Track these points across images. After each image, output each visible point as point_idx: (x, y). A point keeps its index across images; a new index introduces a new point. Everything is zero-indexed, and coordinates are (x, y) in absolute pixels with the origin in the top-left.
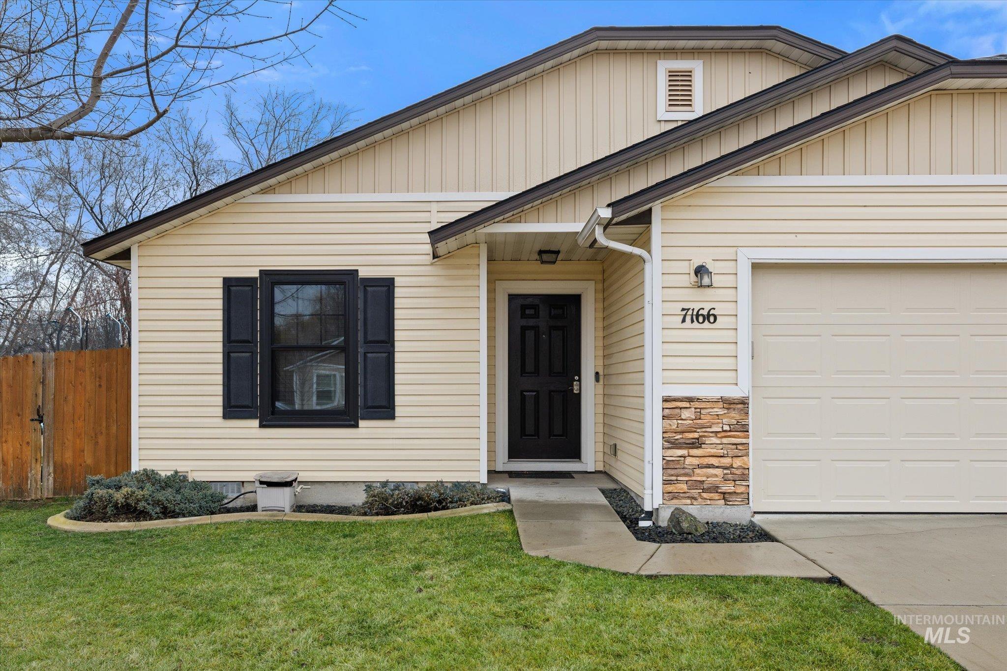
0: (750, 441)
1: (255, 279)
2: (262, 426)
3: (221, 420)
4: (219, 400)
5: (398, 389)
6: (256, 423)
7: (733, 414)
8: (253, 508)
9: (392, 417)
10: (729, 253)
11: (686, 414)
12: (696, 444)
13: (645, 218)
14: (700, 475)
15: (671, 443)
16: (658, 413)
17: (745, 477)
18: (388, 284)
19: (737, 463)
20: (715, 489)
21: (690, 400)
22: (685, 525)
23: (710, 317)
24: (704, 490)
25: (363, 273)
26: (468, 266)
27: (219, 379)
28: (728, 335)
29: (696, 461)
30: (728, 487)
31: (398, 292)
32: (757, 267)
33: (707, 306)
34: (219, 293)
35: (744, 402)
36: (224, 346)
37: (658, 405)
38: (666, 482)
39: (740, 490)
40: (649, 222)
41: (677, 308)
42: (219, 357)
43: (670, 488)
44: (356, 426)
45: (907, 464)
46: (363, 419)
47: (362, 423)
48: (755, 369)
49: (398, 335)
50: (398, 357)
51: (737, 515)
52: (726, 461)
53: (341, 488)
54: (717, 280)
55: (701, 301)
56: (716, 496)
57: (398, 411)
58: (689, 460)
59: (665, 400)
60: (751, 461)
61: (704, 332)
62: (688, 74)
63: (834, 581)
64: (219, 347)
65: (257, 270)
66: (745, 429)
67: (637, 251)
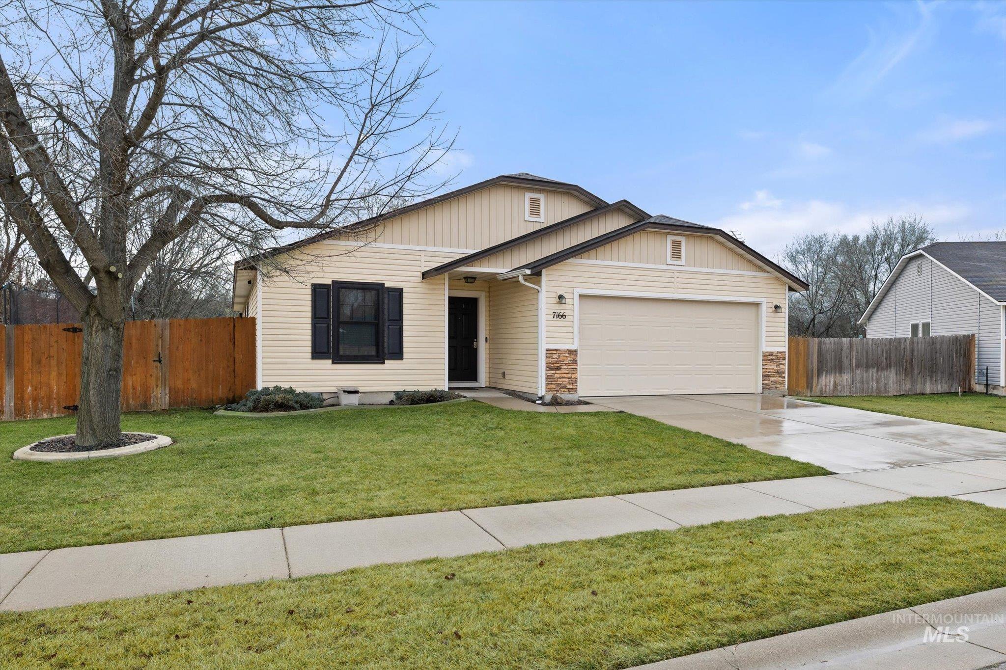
0: (578, 367)
1: (329, 285)
2: (333, 363)
3: (310, 360)
4: (309, 349)
5: (405, 345)
6: (330, 361)
7: (572, 356)
8: (338, 405)
9: (402, 358)
10: (570, 290)
11: (555, 356)
12: (558, 368)
13: (539, 274)
14: (560, 381)
15: (549, 368)
16: (544, 356)
17: (576, 382)
18: (400, 291)
19: (573, 376)
20: (565, 387)
21: (556, 350)
22: (559, 400)
23: (563, 316)
24: (561, 388)
25: (387, 285)
26: (439, 284)
27: (310, 338)
28: (570, 324)
29: (558, 376)
30: (570, 386)
31: (405, 295)
32: (581, 296)
33: (563, 312)
34: (309, 292)
35: (576, 351)
36: (312, 320)
37: (544, 352)
38: (547, 385)
39: (574, 387)
40: (541, 275)
41: (551, 312)
42: (310, 326)
43: (549, 387)
44: (383, 363)
45: (631, 377)
46: (387, 359)
47: (386, 362)
48: (580, 339)
49: (405, 317)
50: (405, 328)
51: (573, 397)
52: (569, 375)
53: (376, 395)
54: (568, 301)
55: (561, 309)
56: (565, 390)
57: (405, 356)
58: (556, 375)
59: (547, 350)
60: (578, 375)
61: (560, 322)
62: (538, 200)
63: (622, 412)
64: (310, 320)
65: (331, 280)
66: (576, 362)
67: (536, 287)
